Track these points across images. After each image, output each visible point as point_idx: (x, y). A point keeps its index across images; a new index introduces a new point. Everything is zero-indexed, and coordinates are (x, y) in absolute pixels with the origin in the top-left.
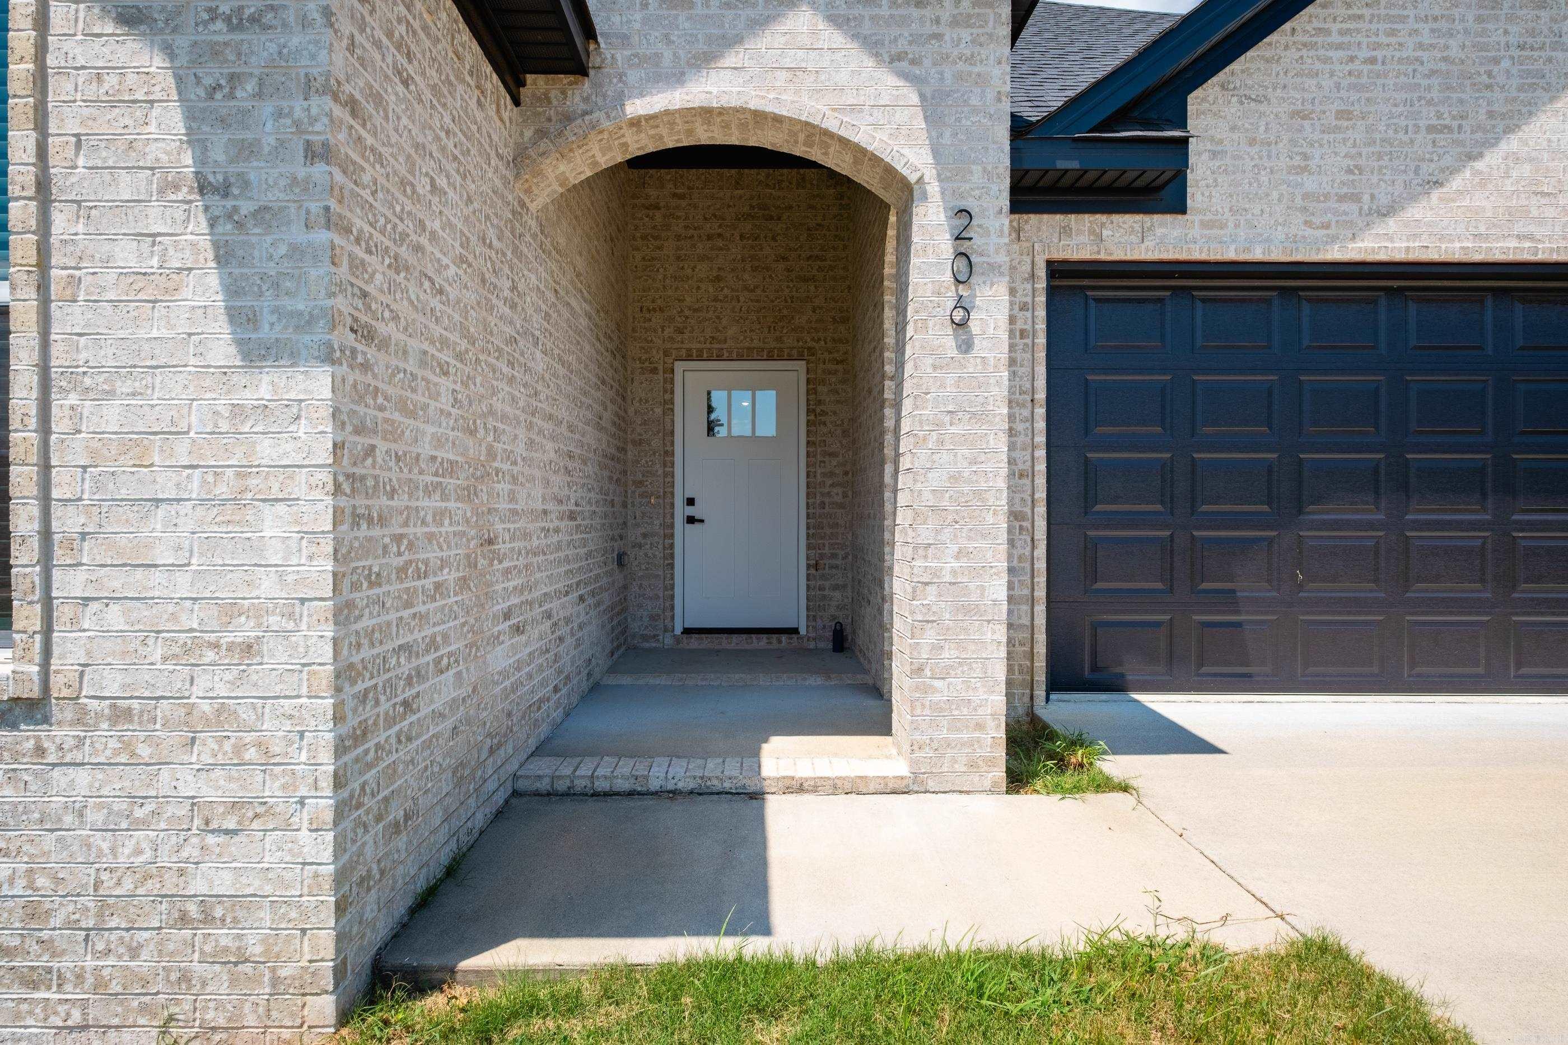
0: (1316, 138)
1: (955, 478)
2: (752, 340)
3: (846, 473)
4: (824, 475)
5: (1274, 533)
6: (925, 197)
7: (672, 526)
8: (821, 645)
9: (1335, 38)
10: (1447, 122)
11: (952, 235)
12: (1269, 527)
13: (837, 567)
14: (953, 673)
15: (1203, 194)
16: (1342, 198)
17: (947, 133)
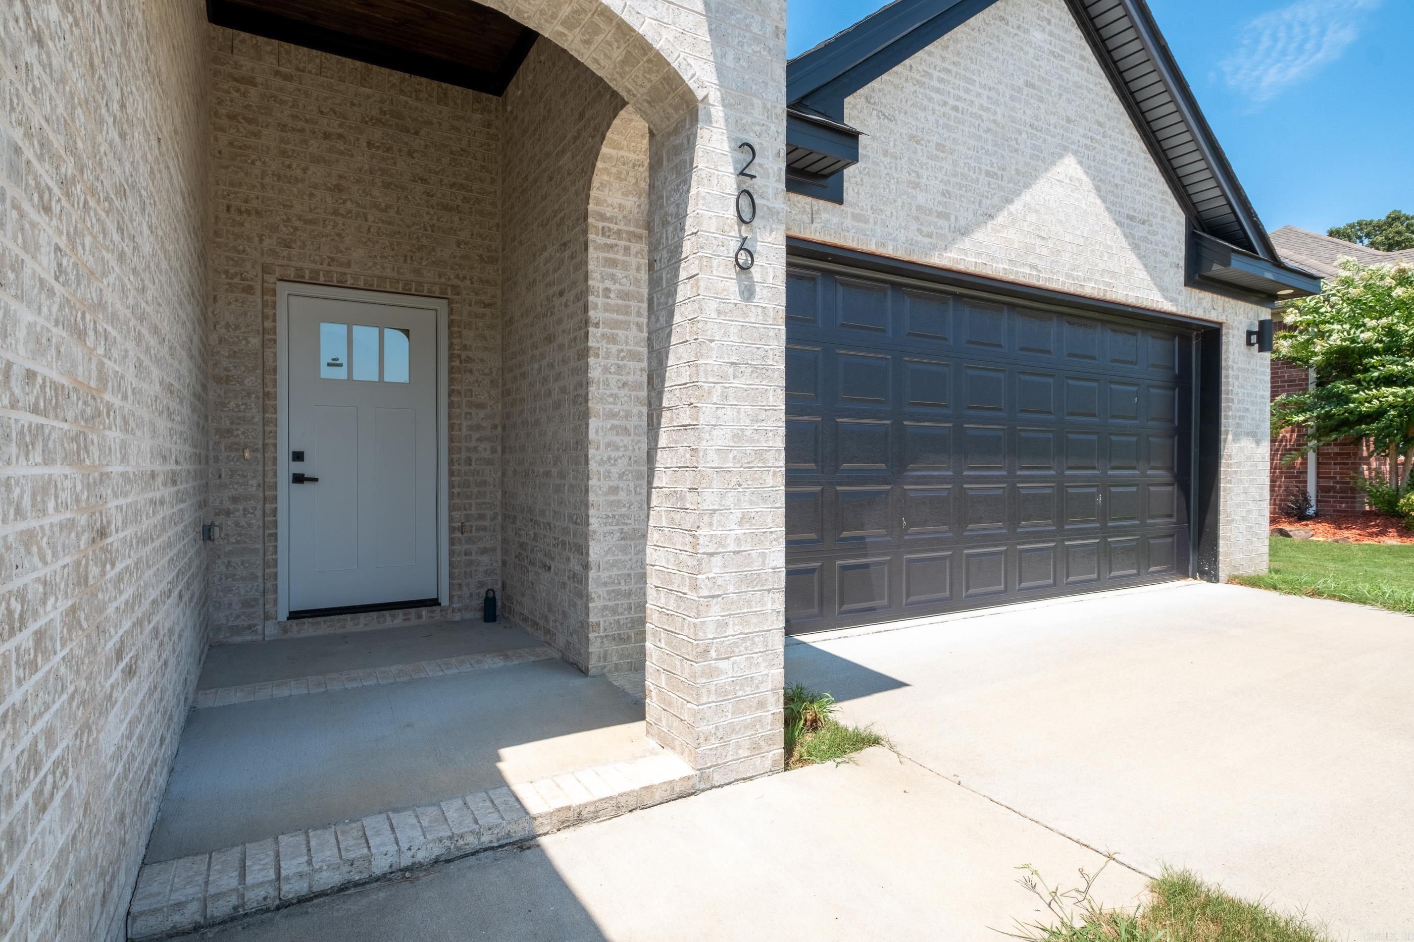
0: (924, 161)
1: (738, 437)
2: (383, 268)
3: (495, 427)
4: (470, 428)
5: (889, 487)
6: (709, 120)
7: (275, 487)
8: (468, 615)
9: (935, 83)
10: (995, 170)
11: (735, 169)
12: (887, 484)
13: (484, 529)
14: (737, 650)
15: (853, 190)
16: (940, 215)
17: (731, 55)
